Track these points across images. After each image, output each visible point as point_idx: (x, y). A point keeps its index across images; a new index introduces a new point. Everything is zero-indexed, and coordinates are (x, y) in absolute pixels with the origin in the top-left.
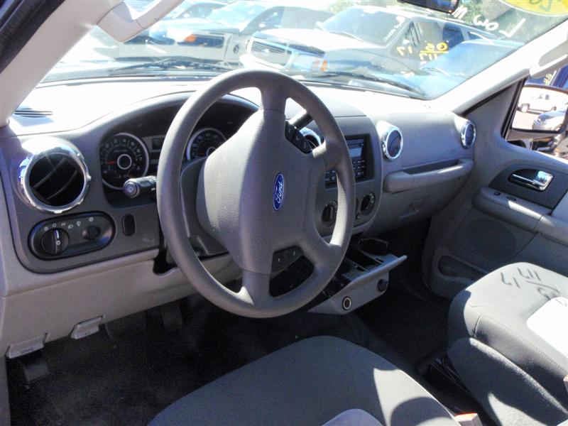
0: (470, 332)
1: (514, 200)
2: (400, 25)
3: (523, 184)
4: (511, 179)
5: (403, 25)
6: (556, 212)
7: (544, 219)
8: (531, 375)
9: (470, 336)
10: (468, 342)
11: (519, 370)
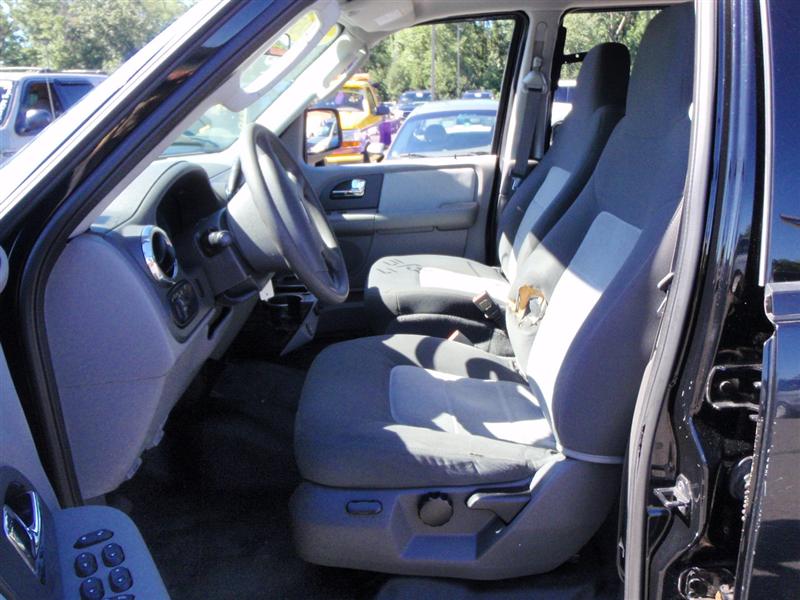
0: (394, 312)
1: (345, 213)
2: (9, 93)
3: (342, 197)
4: (332, 197)
5: (13, 91)
6: (380, 209)
7: (377, 217)
8: (452, 314)
9: (396, 316)
10: (397, 321)
11: (443, 316)
